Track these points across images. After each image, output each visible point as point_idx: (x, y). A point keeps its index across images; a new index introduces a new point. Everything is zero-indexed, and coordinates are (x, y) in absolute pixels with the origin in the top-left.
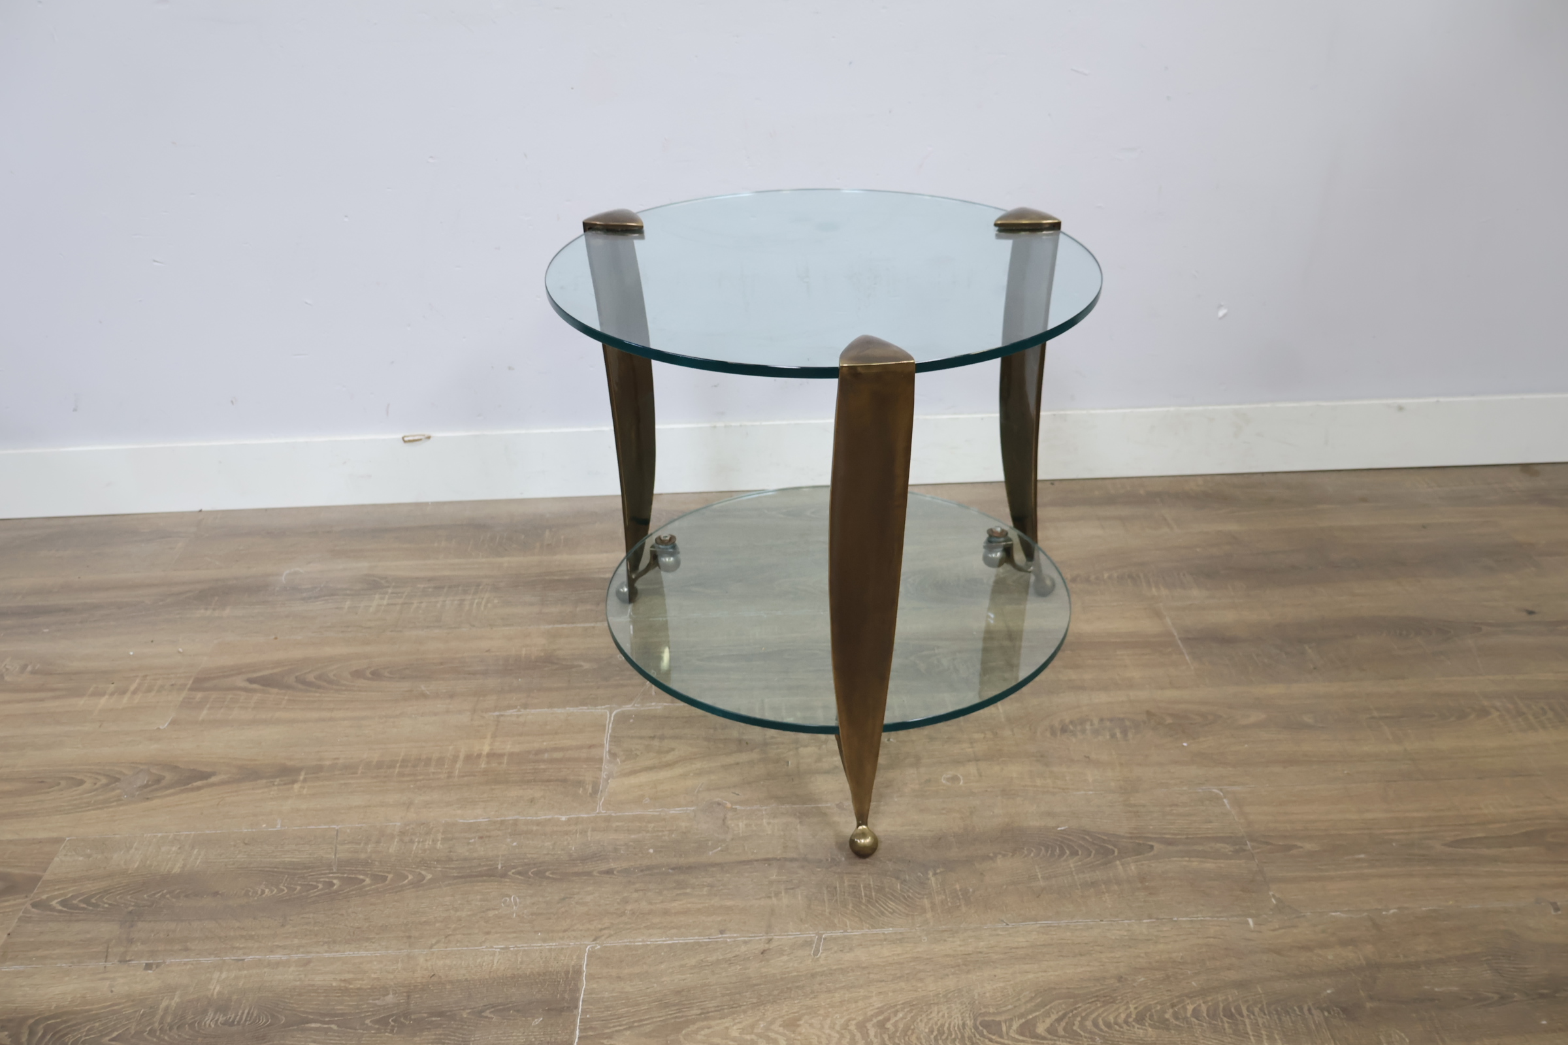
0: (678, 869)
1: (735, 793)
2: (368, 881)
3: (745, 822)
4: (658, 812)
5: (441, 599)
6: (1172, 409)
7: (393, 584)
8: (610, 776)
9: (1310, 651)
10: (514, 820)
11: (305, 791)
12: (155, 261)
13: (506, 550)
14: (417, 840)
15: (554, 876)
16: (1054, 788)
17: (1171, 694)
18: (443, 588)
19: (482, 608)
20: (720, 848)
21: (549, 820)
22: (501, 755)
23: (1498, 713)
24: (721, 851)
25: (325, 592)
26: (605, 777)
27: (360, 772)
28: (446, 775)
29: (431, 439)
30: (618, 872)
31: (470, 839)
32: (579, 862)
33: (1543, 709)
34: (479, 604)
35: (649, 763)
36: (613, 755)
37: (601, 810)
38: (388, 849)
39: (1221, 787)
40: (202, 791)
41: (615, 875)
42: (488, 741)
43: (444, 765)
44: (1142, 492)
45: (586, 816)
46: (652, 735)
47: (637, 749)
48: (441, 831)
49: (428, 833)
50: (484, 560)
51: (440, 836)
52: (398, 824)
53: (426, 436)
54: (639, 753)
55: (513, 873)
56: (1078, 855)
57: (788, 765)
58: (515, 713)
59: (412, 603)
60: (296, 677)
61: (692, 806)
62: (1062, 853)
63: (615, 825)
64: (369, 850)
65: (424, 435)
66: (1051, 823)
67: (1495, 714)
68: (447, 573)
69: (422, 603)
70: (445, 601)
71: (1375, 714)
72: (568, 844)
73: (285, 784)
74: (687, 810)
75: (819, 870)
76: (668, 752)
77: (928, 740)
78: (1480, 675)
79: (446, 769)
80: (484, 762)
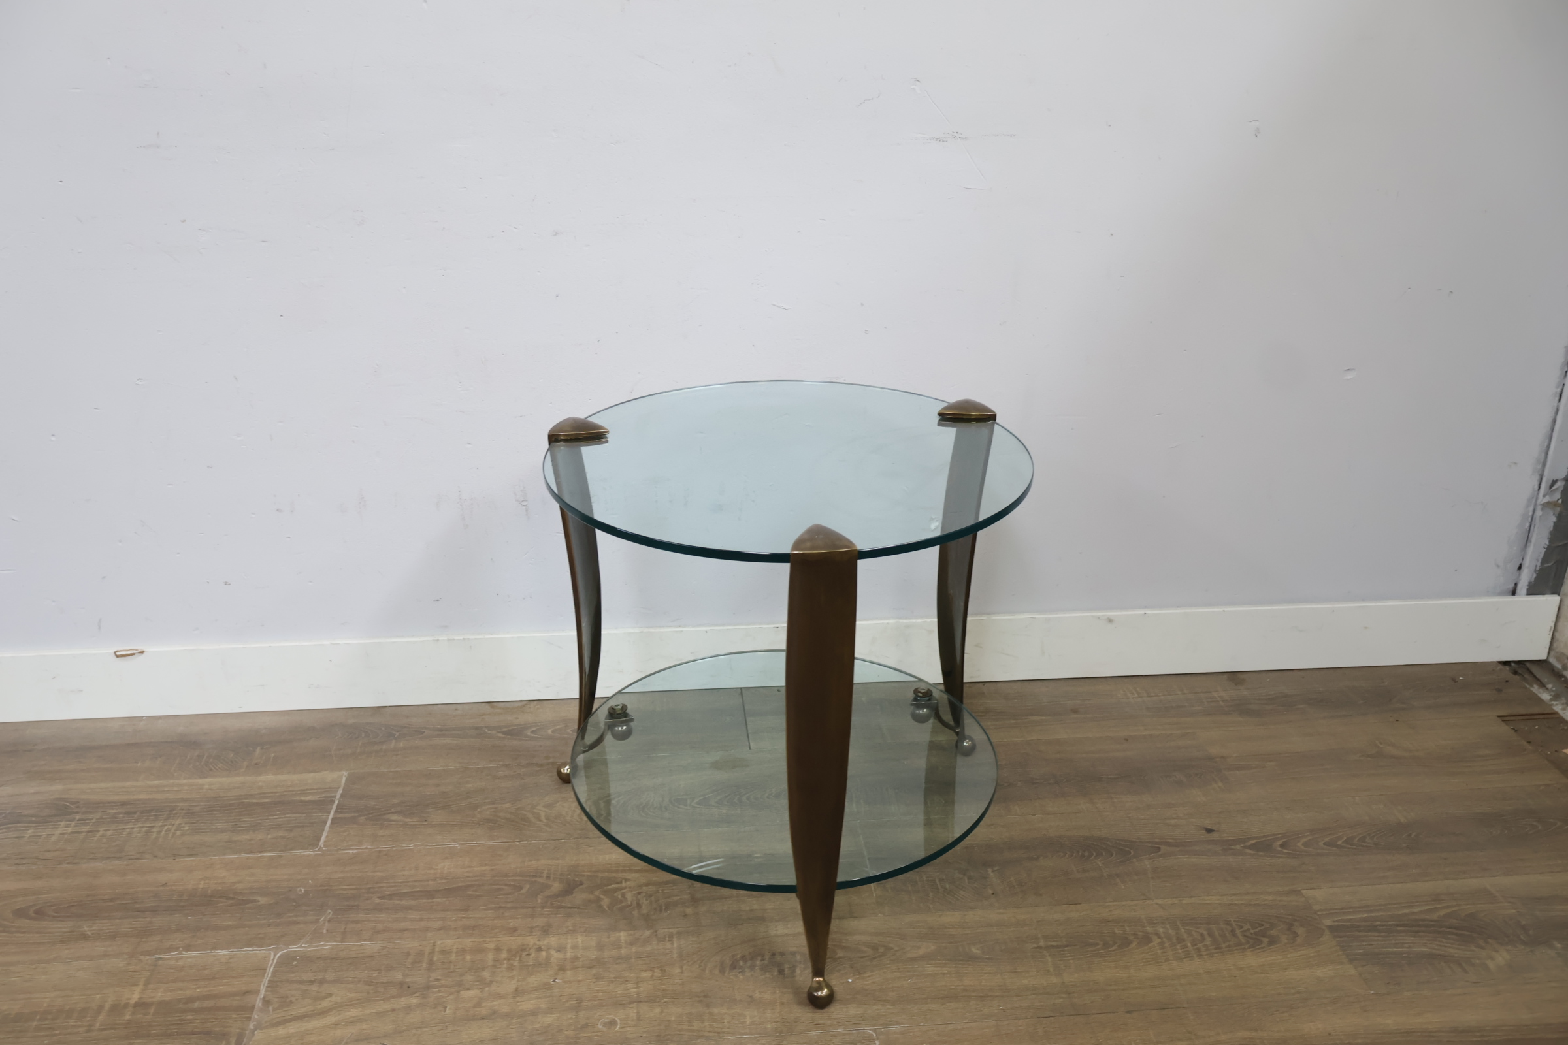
5: (130, 826)
6: (892, 621)
7: (84, 810)
8: (258, 1027)
9: (992, 875)
13: (211, 770)
16: (710, 1031)
18: (135, 813)
19: (170, 835)
22: (149, 1005)
23: (1159, 940)
25: (10, 819)
26: (252, 1027)
28: (86, 1029)
29: (145, 654)
33: (1202, 935)
34: (168, 831)
35: (301, 1011)
36: (266, 1002)
39: (876, 1028)
42: (138, 989)
43: (86, 1017)
46: (313, 979)
47: (292, 996)
50: (184, 781)
53: (139, 651)
54: (293, 999)
58: (176, 956)
59: (99, 831)
65: (137, 650)
67: (1157, 941)
68: (142, 797)
69: (108, 830)
70: (133, 828)
71: (1042, 943)
76: (324, 998)
77: (594, 980)
78: (1150, 899)
79: (88, 1021)
80: (129, 1013)
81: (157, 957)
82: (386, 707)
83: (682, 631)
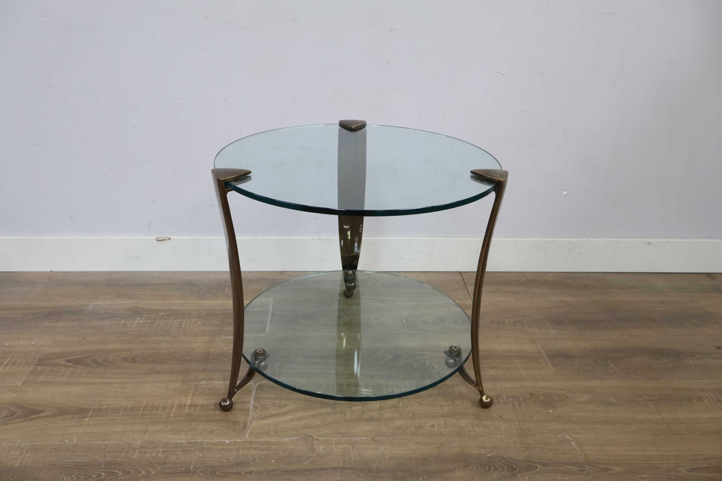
0: (288, 472)
1: (318, 430)
2: (120, 474)
3: (323, 447)
4: (278, 439)
5: (171, 321)
6: (539, 239)
7: (147, 312)
8: (253, 419)
9: (611, 364)
10: (201, 442)
11: (91, 422)
12: (35, 145)
13: (205, 297)
14: (148, 451)
15: (221, 474)
16: (484, 433)
17: (542, 384)
18: (172, 315)
19: (192, 326)
20: (309, 461)
21: (220, 442)
22: (197, 406)
23: (707, 400)
24: (310, 462)
25: (111, 315)
26: (250, 419)
27: (121, 412)
28: (167, 416)
29: (171, 239)
30: (256, 473)
31: (177, 452)
32: (234, 466)
34: (190, 324)
35: (274, 412)
36: (255, 408)
37: (247, 438)
38: (133, 456)
39: (570, 435)
40: (36, 421)
41: (253, 474)
42: (190, 398)
43: (166, 410)
44: (523, 279)
45: (239, 440)
46: (276, 397)
47: (267, 405)
48: (162, 446)
49: (154, 448)
50: (194, 302)
51: (161, 450)
52: (139, 442)
53: (168, 238)
54: (268, 406)
55: (199, 472)
56: (498, 470)
57: (346, 416)
58: (205, 383)
59: (156, 323)
60: (92, 360)
61: (295, 437)
62: (490, 469)
63: (254, 446)
64: (122, 456)
65: (167, 238)
66: (483, 452)
68: (174, 308)
69: (161, 323)
70: (172, 322)
71: (646, 398)
72: (229, 456)
73: (81, 418)
74: (293, 439)
75: (362, 474)
76: (284, 407)
77: (419, 405)
78: (697, 379)
79: (167, 412)
80: (187, 409)
81: (195, 383)
82: (286, 271)
83: (434, 240)
